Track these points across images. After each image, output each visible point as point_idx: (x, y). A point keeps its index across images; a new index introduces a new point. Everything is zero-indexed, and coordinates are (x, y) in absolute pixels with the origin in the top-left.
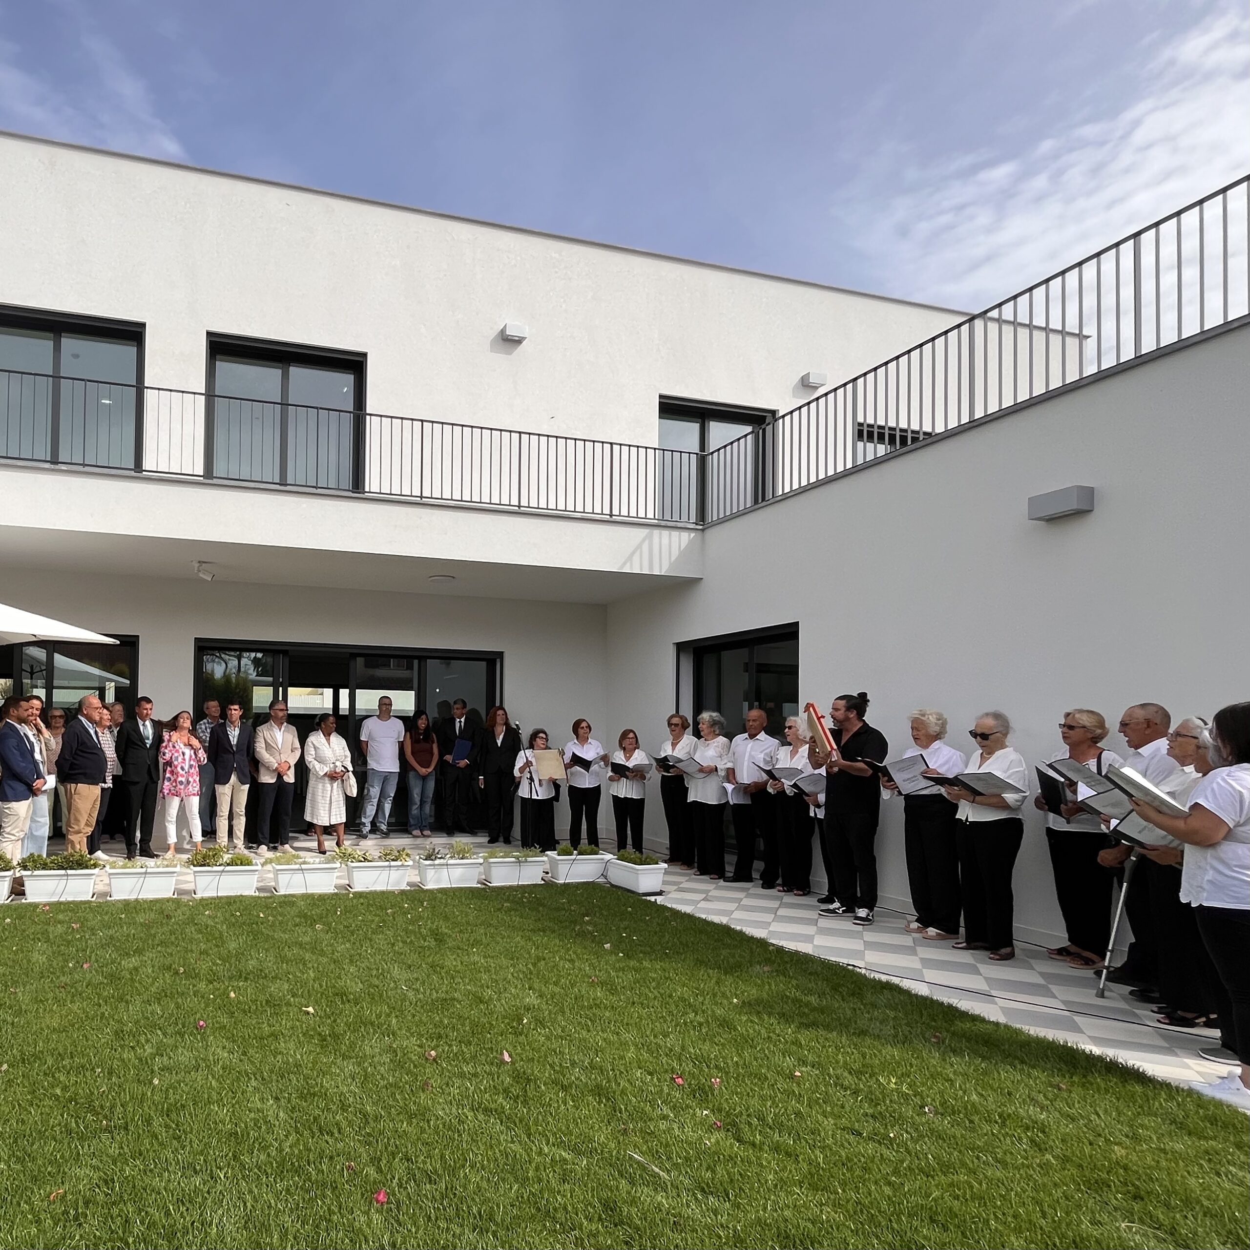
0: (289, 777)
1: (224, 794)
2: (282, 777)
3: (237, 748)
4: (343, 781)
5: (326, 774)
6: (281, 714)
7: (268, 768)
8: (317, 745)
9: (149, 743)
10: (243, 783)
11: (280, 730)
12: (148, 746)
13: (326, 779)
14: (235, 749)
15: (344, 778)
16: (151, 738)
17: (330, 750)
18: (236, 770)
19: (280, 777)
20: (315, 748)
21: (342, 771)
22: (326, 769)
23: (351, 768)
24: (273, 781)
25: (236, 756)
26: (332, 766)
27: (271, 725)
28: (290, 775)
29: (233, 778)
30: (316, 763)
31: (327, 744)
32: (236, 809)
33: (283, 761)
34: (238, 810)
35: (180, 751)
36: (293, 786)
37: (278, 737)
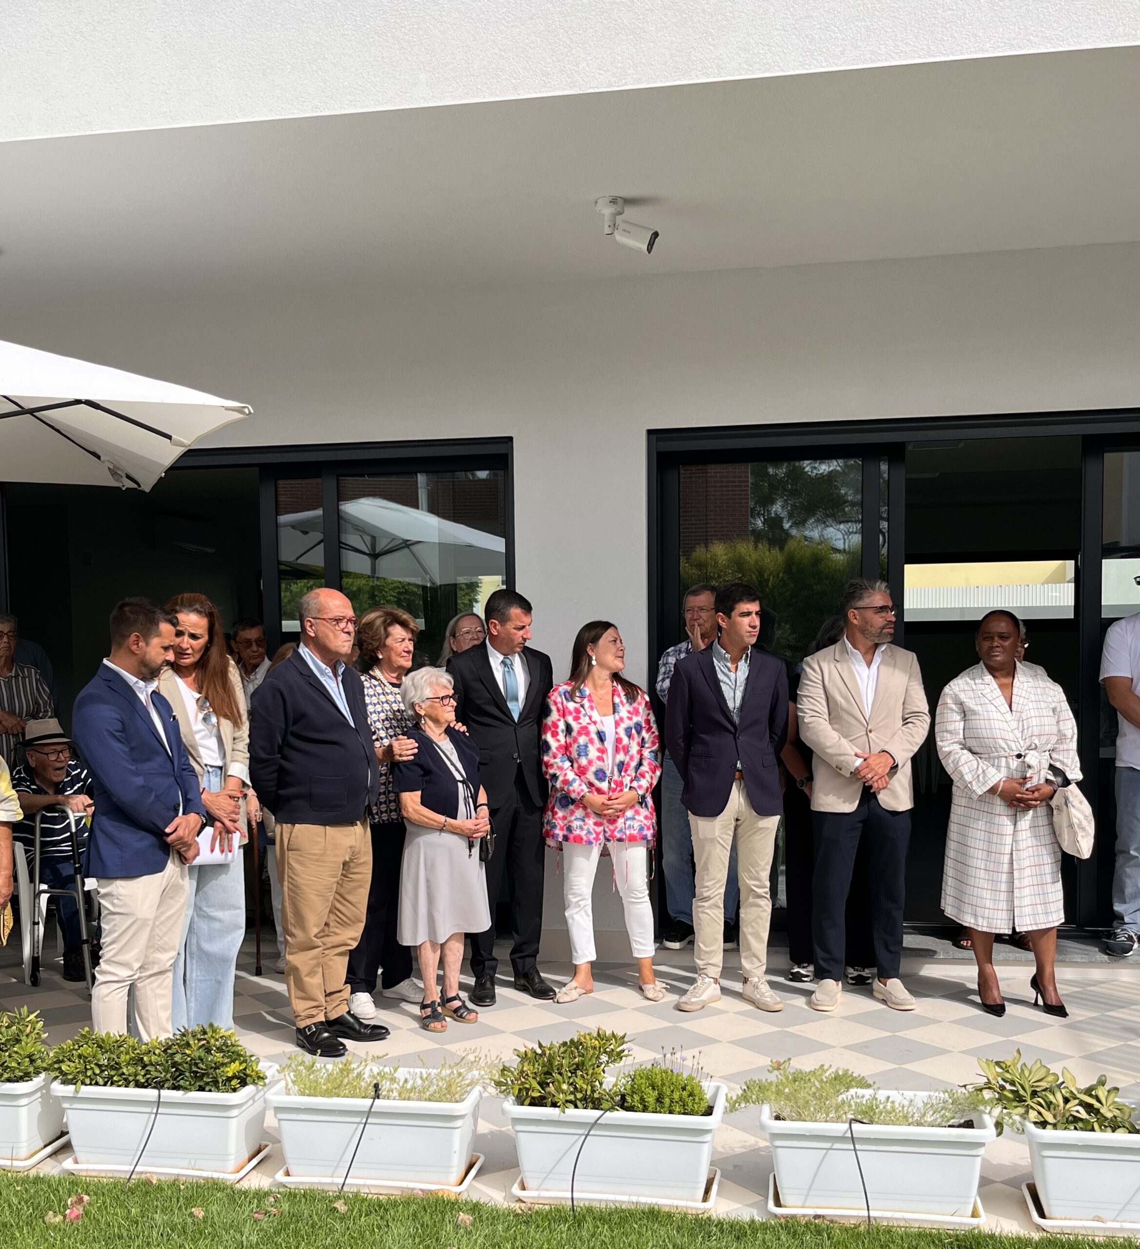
0: (895, 795)
1: (713, 840)
2: (874, 796)
3: (741, 718)
4: (1050, 810)
5: (993, 790)
6: (878, 620)
7: (836, 770)
8: (970, 704)
9: (516, 709)
10: (763, 811)
11: (869, 664)
12: (516, 717)
13: (998, 801)
14: (736, 719)
15: (1053, 803)
16: (522, 694)
17: (1008, 716)
18: (742, 778)
19: (868, 795)
20: (965, 713)
21: (1047, 781)
22: (996, 776)
23: (1075, 773)
24: (849, 806)
25: (742, 739)
26: (1014, 763)
27: (845, 650)
28: (899, 790)
29: (737, 799)
30: (966, 755)
31: (1002, 702)
32: (746, 880)
33: (876, 750)
34: (751, 883)
35: (593, 729)
36: (908, 823)
37: (862, 686)
